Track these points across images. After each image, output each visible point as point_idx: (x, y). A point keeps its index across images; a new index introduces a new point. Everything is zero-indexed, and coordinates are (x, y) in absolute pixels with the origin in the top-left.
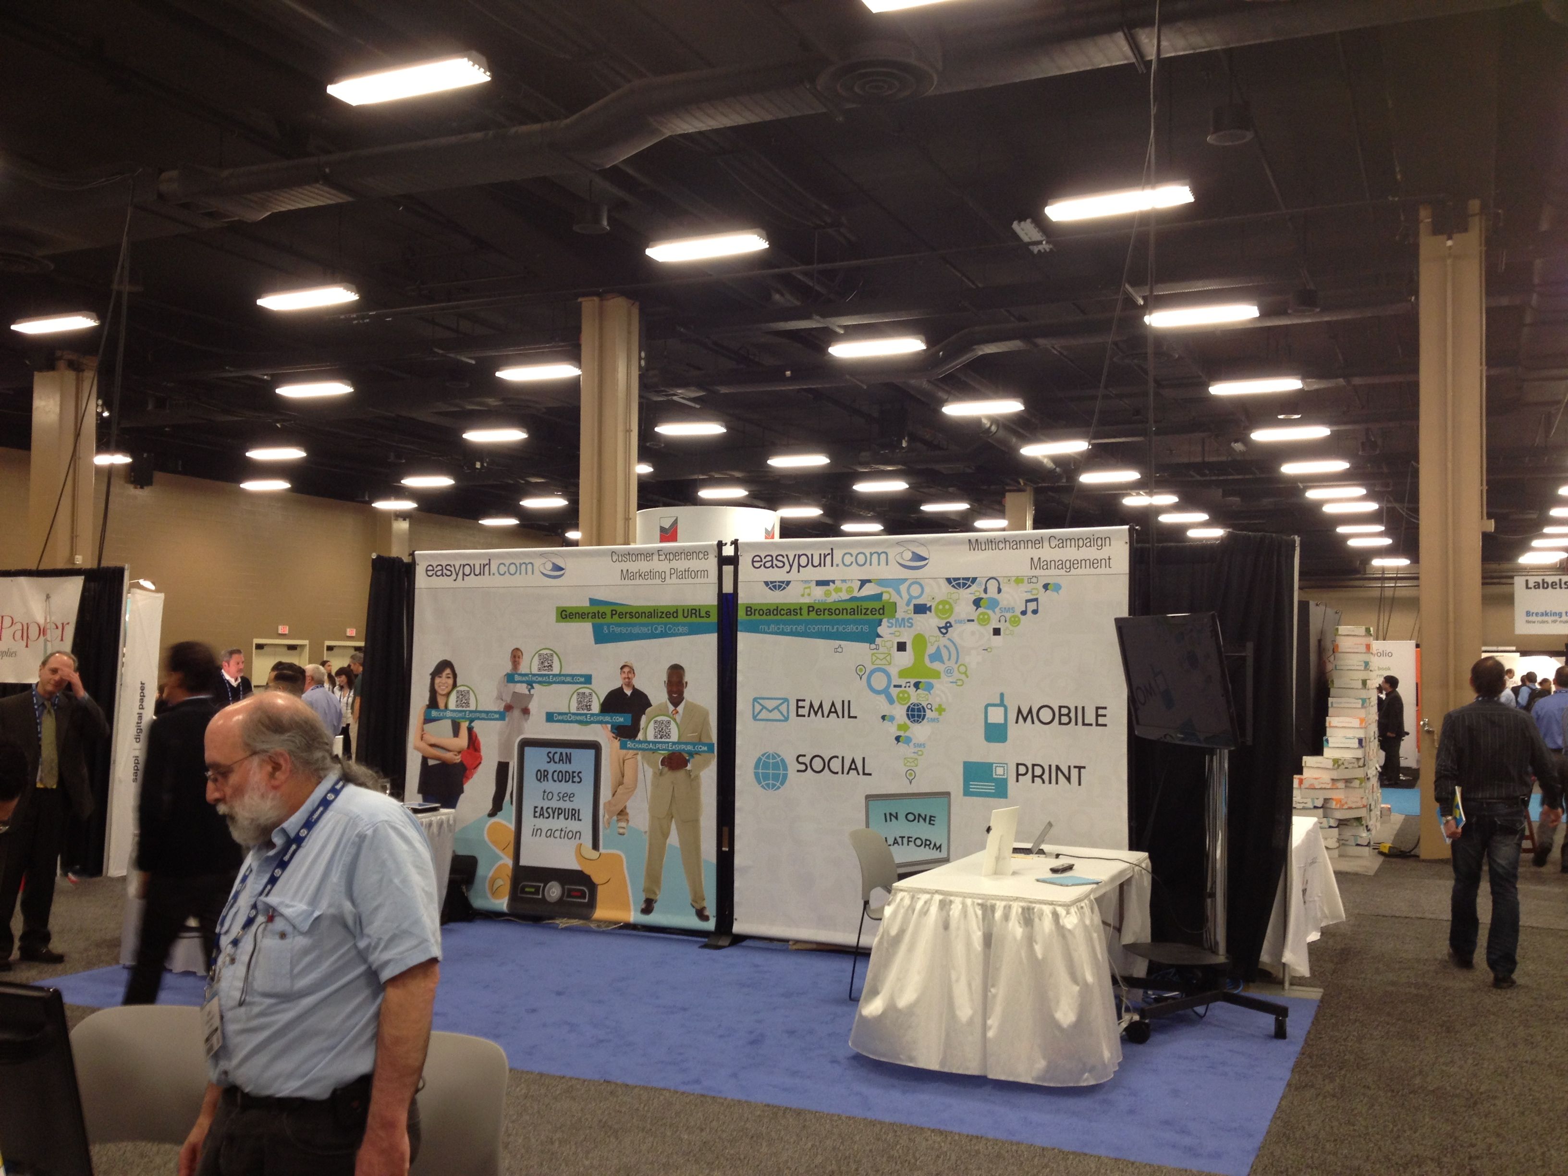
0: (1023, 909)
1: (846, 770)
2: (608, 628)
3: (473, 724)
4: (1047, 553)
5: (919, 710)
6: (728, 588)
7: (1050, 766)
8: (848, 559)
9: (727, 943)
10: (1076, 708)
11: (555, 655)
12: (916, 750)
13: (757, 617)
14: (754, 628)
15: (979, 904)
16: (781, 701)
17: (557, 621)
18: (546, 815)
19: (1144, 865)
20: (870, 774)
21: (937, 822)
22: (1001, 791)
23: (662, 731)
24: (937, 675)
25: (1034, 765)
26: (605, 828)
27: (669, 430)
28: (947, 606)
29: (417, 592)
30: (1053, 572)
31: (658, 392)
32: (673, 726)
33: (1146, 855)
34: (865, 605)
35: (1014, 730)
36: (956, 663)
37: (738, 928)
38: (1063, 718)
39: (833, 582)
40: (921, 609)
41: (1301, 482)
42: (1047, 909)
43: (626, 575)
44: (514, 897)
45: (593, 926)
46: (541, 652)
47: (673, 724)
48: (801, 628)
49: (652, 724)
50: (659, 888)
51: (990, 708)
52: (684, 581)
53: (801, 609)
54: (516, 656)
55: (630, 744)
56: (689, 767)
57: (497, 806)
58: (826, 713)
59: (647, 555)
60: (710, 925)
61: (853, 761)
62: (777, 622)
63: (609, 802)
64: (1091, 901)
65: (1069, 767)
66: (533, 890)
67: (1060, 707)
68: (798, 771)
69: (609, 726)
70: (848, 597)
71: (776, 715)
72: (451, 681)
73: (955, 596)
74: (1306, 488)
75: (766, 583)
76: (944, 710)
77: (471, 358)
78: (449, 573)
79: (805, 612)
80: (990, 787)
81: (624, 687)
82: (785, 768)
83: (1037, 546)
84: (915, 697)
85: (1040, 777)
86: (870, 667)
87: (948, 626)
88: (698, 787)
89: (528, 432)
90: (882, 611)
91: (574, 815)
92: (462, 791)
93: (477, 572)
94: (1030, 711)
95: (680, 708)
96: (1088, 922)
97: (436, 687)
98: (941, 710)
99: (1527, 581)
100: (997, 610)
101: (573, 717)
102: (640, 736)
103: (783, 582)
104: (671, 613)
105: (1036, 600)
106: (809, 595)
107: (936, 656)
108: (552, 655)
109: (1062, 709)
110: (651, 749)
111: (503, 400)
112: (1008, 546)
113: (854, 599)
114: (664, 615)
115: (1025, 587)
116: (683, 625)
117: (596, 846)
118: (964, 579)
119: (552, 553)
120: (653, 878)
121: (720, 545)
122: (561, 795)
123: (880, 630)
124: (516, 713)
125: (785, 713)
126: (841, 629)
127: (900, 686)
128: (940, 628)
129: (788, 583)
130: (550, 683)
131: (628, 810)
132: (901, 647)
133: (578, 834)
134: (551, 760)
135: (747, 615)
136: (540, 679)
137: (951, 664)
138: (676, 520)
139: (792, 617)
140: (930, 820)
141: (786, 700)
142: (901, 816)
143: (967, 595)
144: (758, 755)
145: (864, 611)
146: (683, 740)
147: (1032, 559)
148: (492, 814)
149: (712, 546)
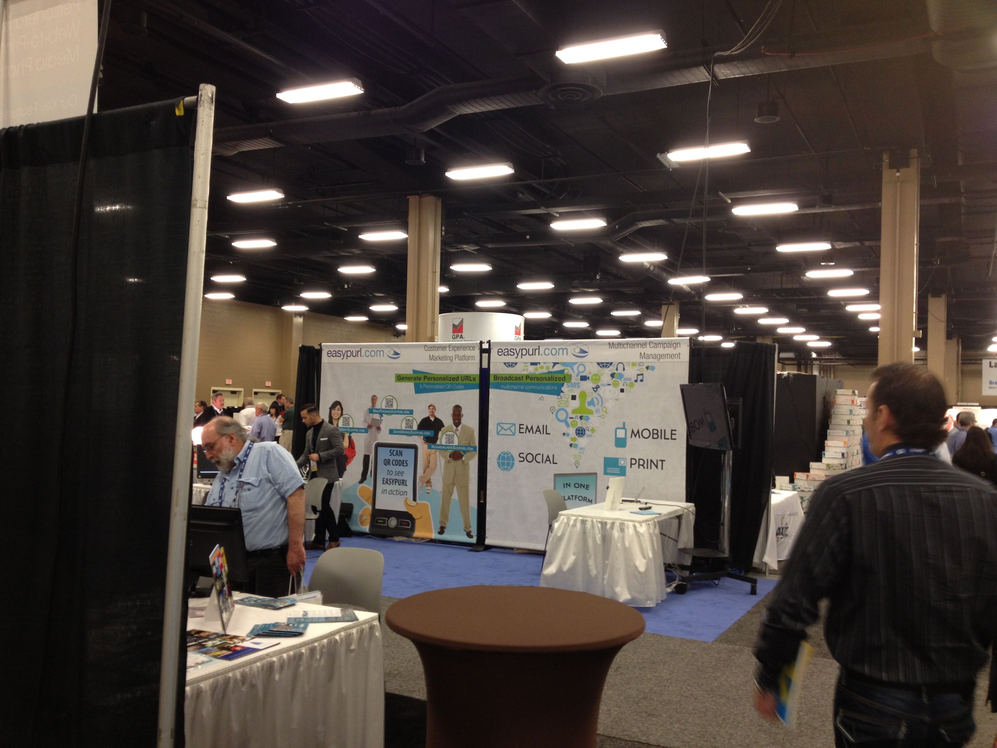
0: (620, 524)
1: (544, 462)
2: (422, 386)
3: (351, 435)
4: (648, 350)
5: (582, 430)
6: (485, 365)
7: (648, 460)
8: (547, 352)
9: (482, 549)
10: (661, 430)
11: (394, 399)
12: (580, 451)
13: (500, 381)
14: (498, 387)
15: (599, 522)
16: (512, 425)
17: (396, 382)
18: (389, 483)
19: (690, 509)
20: (556, 463)
21: (590, 488)
22: (622, 472)
23: (450, 439)
24: (591, 412)
25: (639, 459)
26: (419, 489)
27: (458, 268)
28: (597, 377)
29: (322, 364)
30: (651, 360)
31: (452, 247)
32: (456, 437)
33: (693, 504)
34: (556, 376)
35: (630, 441)
36: (601, 406)
37: (488, 542)
38: (654, 435)
39: (539, 363)
40: (584, 378)
41: (842, 301)
42: (631, 524)
43: (432, 358)
44: (372, 525)
45: (413, 540)
46: (387, 397)
47: (455, 436)
48: (522, 387)
49: (444, 436)
50: (447, 521)
51: (618, 430)
52: (462, 361)
53: (522, 377)
54: (374, 399)
55: (433, 446)
56: (463, 459)
57: (364, 477)
58: (534, 431)
59: (443, 348)
60: (474, 540)
61: (548, 457)
62: (510, 384)
63: (422, 476)
64: (655, 522)
65: (657, 460)
66: (382, 521)
67: (653, 430)
68: (520, 461)
69: (422, 437)
70: (547, 371)
71: (509, 432)
72: (340, 412)
73: (601, 372)
74: (846, 305)
75: (505, 363)
76: (595, 430)
77: (345, 228)
78: (339, 355)
79: (524, 379)
80: (617, 471)
81: (430, 416)
82: (513, 460)
83: (643, 347)
84: (580, 424)
85: (643, 465)
86: (557, 408)
87: (597, 387)
88: (468, 469)
89: (376, 268)
90: (564, 379)
91: (403, 483)
92: (345, 470)
93: (354, 355)
94: (638, 432)
95: (459, 428)
96: (651, 531)
97: (332, 415)
98: (593, 430)
99: (990, 363)
100: (622, 379)
101: (403, 432)
102: (438, 442)
103: (513, 363)
104: (455, 378)
105: (642, 374)
106: (527, 370)
107: (591, 403)
108: (392, 399)
109: (654, 431)
110: (444, 449)
111: (363, 250)
112: (628, 346)
113: (550, 372)
114: (451, 379)
115: (637, 368)
116: (461, 384)
117: (415, 499)
118: (606, 363)
119: (394, 345)
120: (445, 515)
121: (481, 343)
122: (397, 472)
123: (563, 389)
124: (374, 429)
125: (513, 431)
126: (543, 388)
127: (573, 418)
128: (593, 388)
129: (516, 363)
130: (391, 414)
131: (431, 481)
132: (574, 398)
133: (406, 493)
134: (392, 454)
135: (495, 380)
136: (386, 412)
137: (599, 407)
138: (463, 320)
139: (518, 381)
140: (587, 487)
141: (514, 425)
142: (572, 485)
143: (607, 372)
144: (499, 453)
145: (555, 379)
146: (461, 445)
147: (641, 353)
148: (361, 482)
149: (477, 343)
